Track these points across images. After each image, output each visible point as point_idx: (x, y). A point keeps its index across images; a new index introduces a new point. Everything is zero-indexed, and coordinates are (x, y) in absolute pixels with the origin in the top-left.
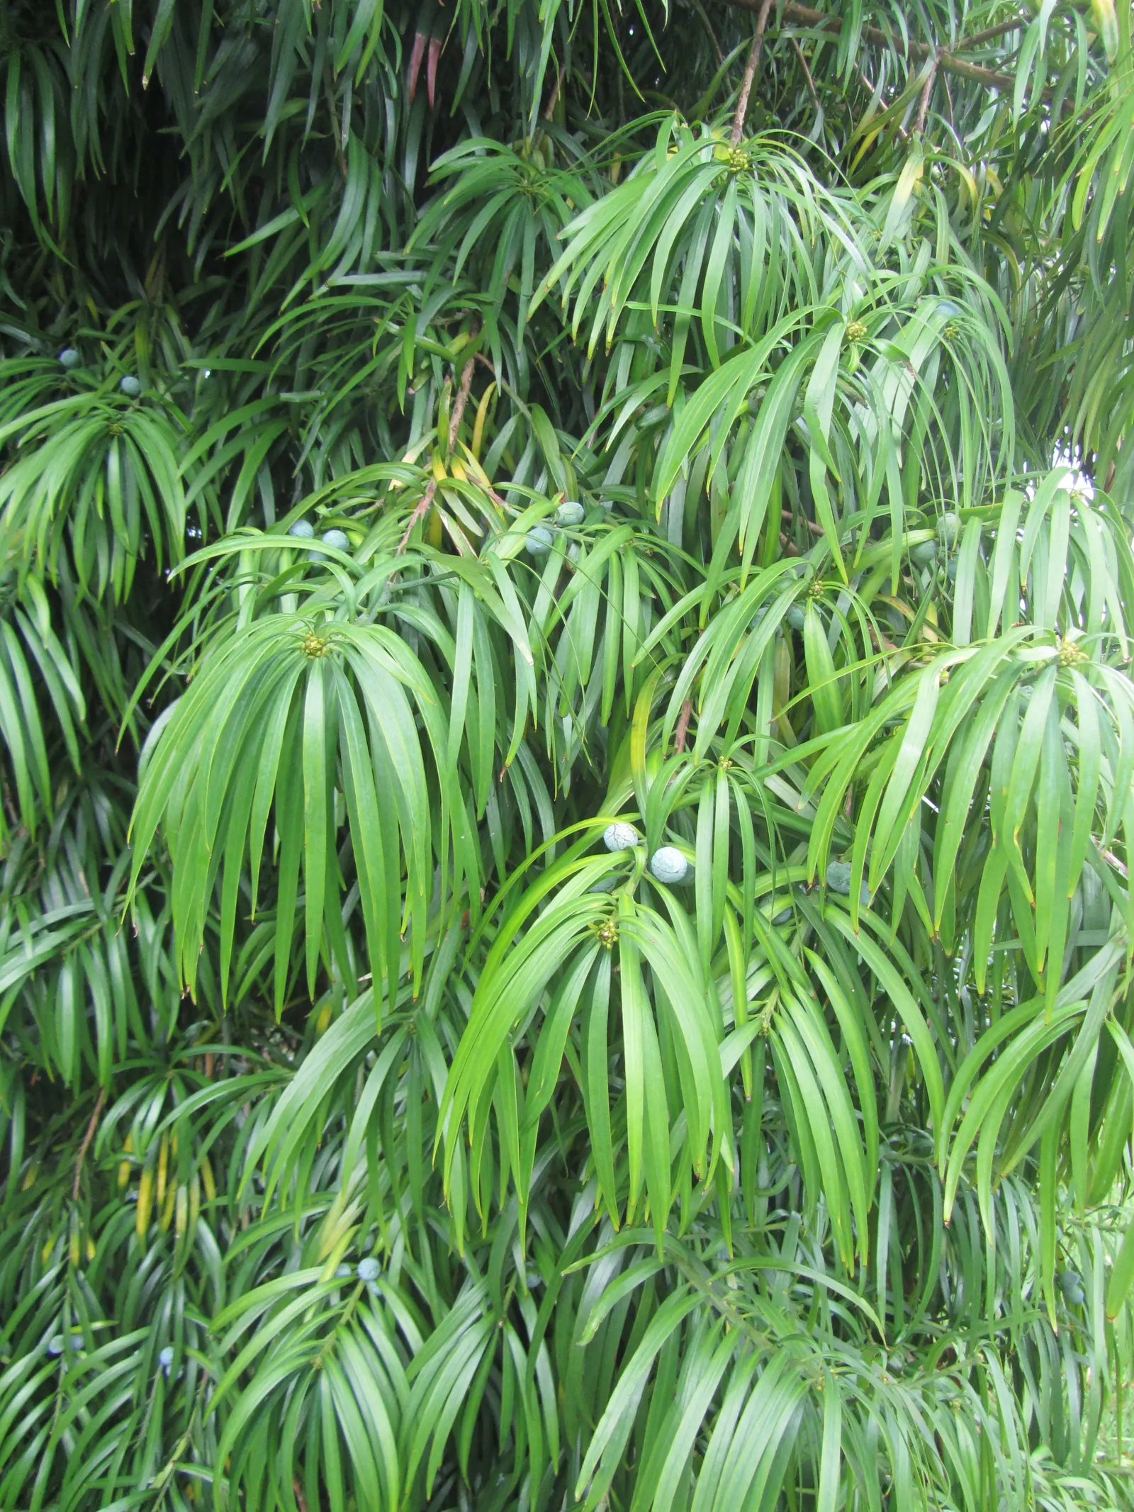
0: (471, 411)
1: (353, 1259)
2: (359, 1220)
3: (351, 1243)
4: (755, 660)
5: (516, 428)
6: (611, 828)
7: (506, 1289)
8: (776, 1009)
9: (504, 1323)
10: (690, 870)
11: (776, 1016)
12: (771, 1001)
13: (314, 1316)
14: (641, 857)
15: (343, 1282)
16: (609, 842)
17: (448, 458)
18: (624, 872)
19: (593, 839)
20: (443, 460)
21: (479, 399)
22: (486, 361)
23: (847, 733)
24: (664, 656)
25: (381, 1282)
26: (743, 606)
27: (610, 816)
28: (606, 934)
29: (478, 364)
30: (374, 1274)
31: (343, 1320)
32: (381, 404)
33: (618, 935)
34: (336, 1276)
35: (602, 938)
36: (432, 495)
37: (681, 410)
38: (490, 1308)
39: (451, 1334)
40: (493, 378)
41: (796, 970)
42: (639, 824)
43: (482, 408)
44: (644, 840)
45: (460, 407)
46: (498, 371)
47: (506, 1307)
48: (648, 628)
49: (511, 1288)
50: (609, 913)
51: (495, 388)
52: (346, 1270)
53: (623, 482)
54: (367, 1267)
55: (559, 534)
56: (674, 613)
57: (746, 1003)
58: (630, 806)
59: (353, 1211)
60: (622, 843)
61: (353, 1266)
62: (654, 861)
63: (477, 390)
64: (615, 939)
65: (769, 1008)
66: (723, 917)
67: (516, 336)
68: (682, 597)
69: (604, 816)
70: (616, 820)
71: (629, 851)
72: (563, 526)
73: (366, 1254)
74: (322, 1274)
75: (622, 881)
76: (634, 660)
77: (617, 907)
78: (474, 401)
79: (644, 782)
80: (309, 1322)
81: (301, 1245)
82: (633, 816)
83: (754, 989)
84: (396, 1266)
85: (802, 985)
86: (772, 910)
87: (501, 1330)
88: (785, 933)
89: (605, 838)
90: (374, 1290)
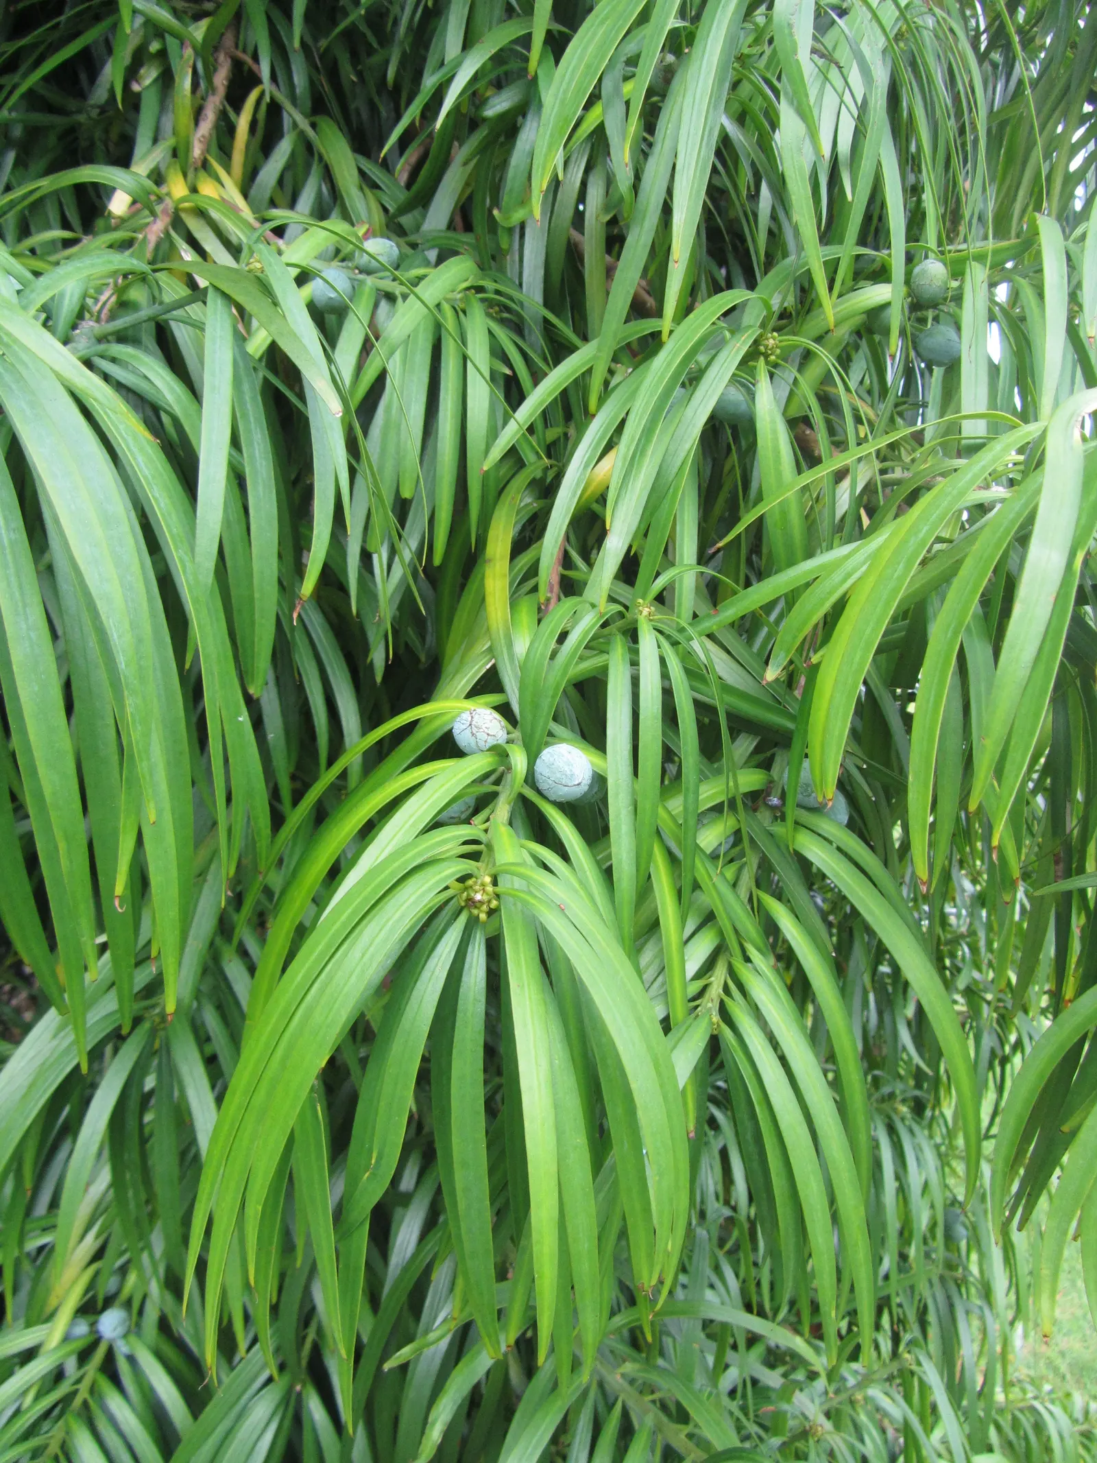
0: (226, 130)
1: (90, 1308)
2: (99, 1255)
3: (91, 1286)
4: (687, 446)
5: (293, 155)
6: (466, 716)
7: (304, 1338)
8: (726, 989)
9: (304, 1386)
10: (600, 781)
11: (726, 999)
12: (719, 976)
13: (37, 1397)
14: (519, 760)
15: (78, 1345)
16: (463, 738)
17: (190, 175)
18: (487, 787)
19: (432, 733)
20: (185, 175)
21: (238, 109)
22: (248, 60)
23: (847, 557)
24: (521, 464)
25: (132, 1338)
26: (675, 355)
27: (457, 698)
28: (478, 897)
29: (237, 65)
30: (120, 1330)
31: (78, 1402)
32: (98, 134)
33: (498, 896)
34: (66, 1338)
35: (471, 902)
36: (167, 220)
37: (550, 78)
38: (282, 1367)
39: (231, 1408)
40: (257, 81)
41: (750, 927)
42: (504, 710)
43: (243, 124)
44: (517, 734)
45: (210, 116)
46: (265, 71)
47: (304, 1363)
48: (500, 423)
49: (311, 1335)
50: (475, 856)
51: (262, 94)
52: (82, 1328)
53: (451, 226)
54: (111, 1323)
55: (362, 282)
56: (538, 397)
57: (685, 986)
58: (489, 683)
59: (90, 1243)
60: (485, 740)
61: (92, 1318)
62: (540, 767)
63: (235, 98)
64: (494, 904)
65: (716, 991)
66: (650, 855)
67: (291, 38)
68: (546, 375)
69: (447, 698)
70: (469, 704)
71: (500, 753)
72: (368, 272)
73: (109, 1302)
74: (49, 1335)
75: (483, 802)
76: (485, 461)
77: (489, 847)
78: (232, 114)
79: (510, 645)
80: (30, 1408)
81: (32, 1273)
82: (495, 699)
83: (694, 963)
84: (152, 1315)
85: (759, 950)
86: (711, 837)
87: (299, 1395)
88: (730, 873)
89: (456, 732)
90: (122, 1348)
